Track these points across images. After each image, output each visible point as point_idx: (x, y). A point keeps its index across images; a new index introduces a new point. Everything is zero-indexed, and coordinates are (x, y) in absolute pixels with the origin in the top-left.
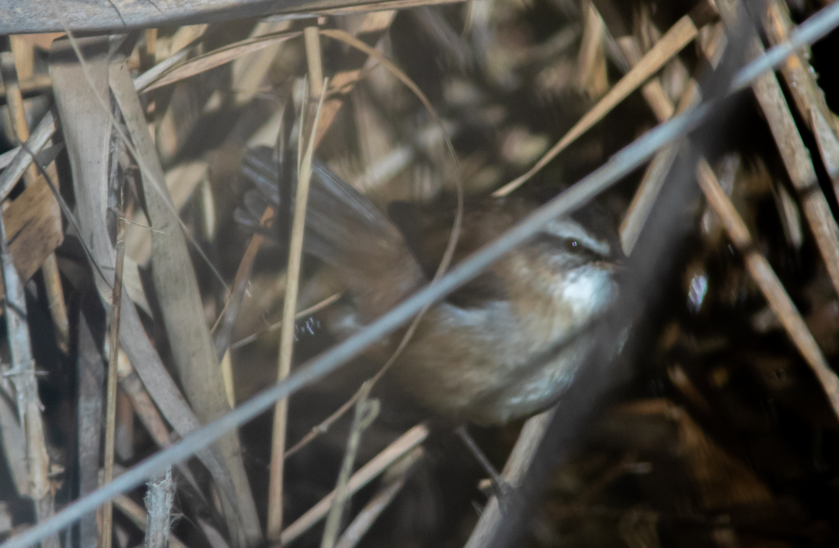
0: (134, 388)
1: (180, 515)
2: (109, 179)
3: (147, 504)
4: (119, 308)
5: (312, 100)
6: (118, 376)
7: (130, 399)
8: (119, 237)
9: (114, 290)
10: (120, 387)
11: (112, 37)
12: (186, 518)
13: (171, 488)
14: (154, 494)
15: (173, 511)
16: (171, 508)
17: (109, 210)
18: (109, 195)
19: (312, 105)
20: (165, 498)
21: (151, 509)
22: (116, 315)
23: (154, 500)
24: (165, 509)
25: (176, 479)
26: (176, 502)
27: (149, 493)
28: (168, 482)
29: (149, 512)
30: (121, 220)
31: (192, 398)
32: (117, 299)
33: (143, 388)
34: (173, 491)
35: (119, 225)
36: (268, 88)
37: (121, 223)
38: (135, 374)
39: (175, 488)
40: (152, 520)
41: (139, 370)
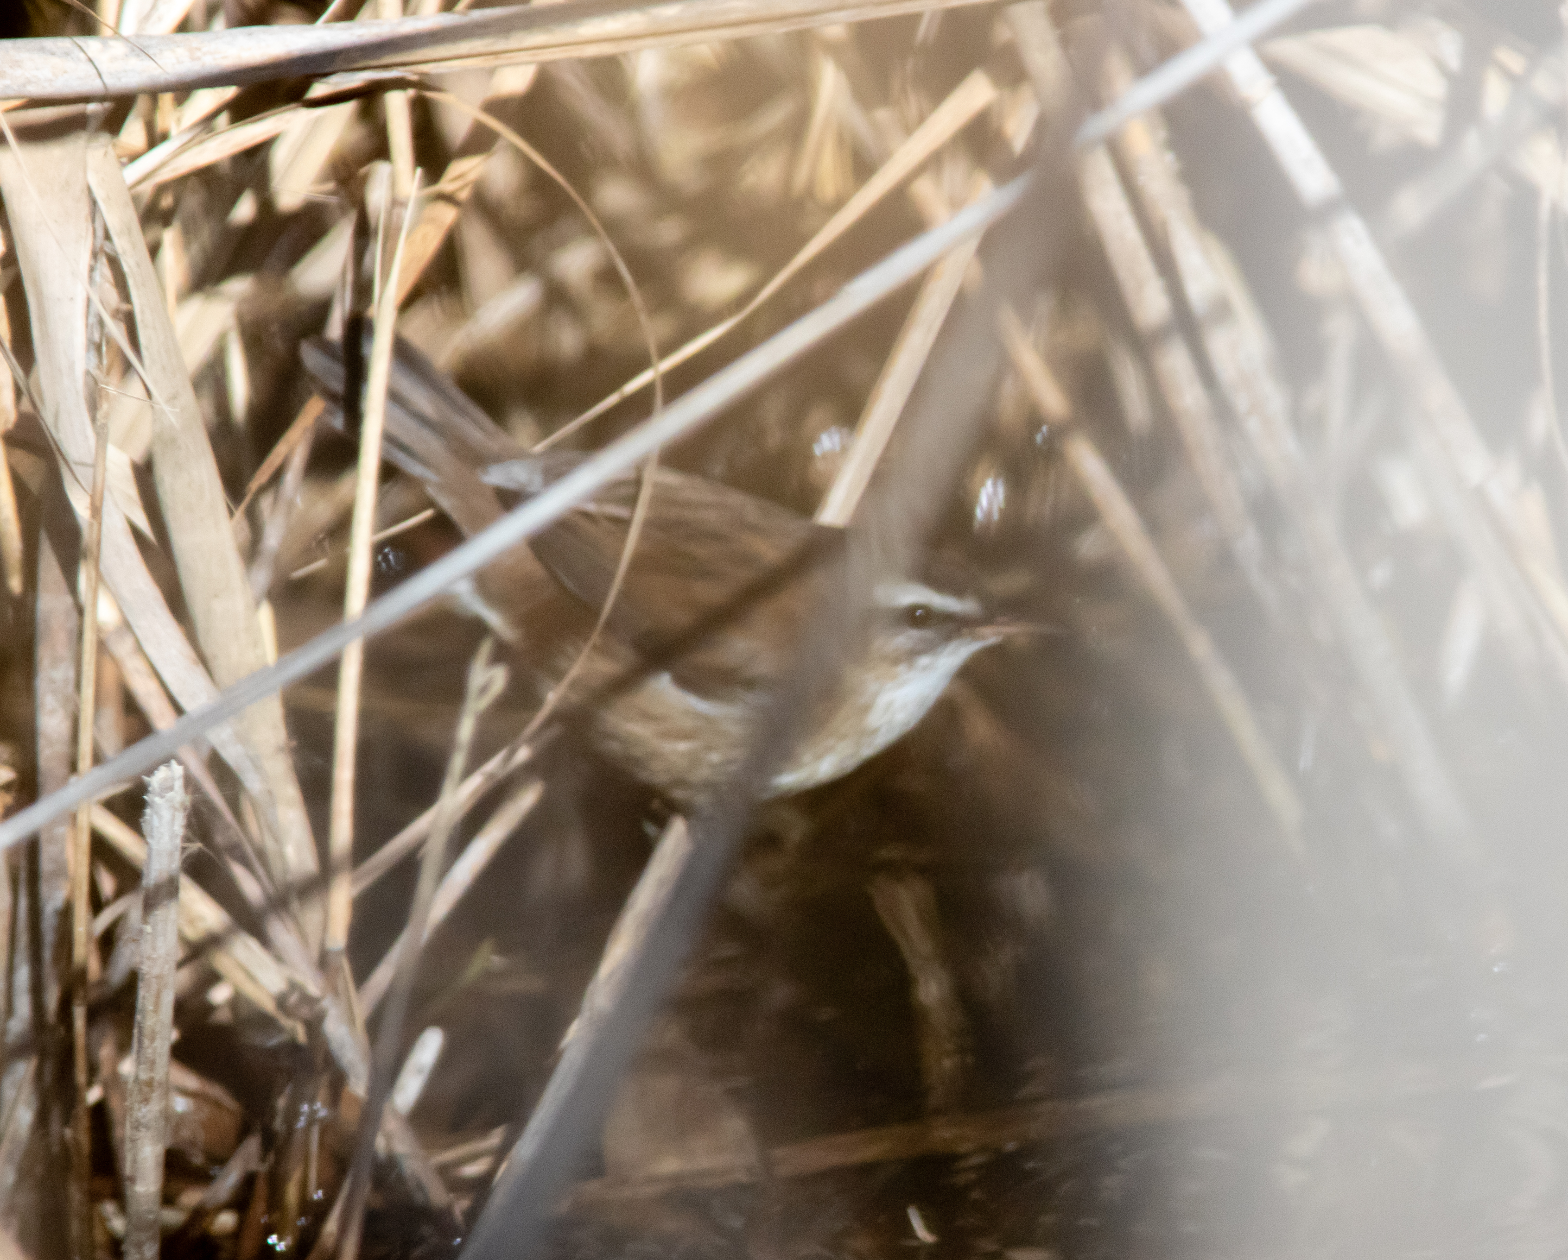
0: (123, 649)
1: (196, 846)
2: (87, 325)
3: (145, 828)
4: (100, 524)
5: (396, 203)
6: (98, 630)
7: (117, 665)
8: (100, 415)
9: (92, 497)
10: (102, 647)
11: (92, 108)
12: (206, 850)
13: (183, 804)
14: (157, 813)
15: (187, 839)
16: (182, 834)
17: (88, 373)
18: (88, 350)
19: (396, 211)
20: (173, 819)
21: (152, 837)
22: (95, 536)
23: (156, 822)
24: (173, 836)
25: (190, 790)
26: (189, 826)
27: (148, 811)
28: (179, 795)
29: (149, 840)
30: (103, 388)
31: (213, 664)
32: (96, 511)
33: (139, 648)
34: (185, 809)
35: (101, 397)
36: (331, 186)
37: (104, 393)
38: (126, 626)
39: (188, 804)
40: (154, 853)
41: (131, 620)
